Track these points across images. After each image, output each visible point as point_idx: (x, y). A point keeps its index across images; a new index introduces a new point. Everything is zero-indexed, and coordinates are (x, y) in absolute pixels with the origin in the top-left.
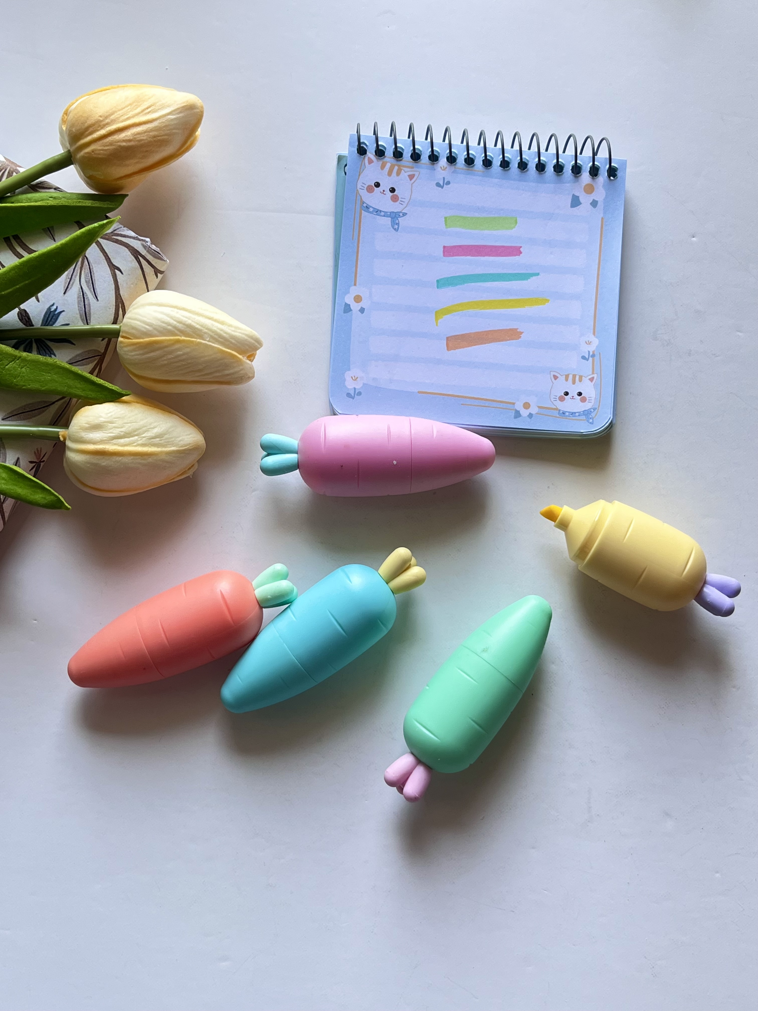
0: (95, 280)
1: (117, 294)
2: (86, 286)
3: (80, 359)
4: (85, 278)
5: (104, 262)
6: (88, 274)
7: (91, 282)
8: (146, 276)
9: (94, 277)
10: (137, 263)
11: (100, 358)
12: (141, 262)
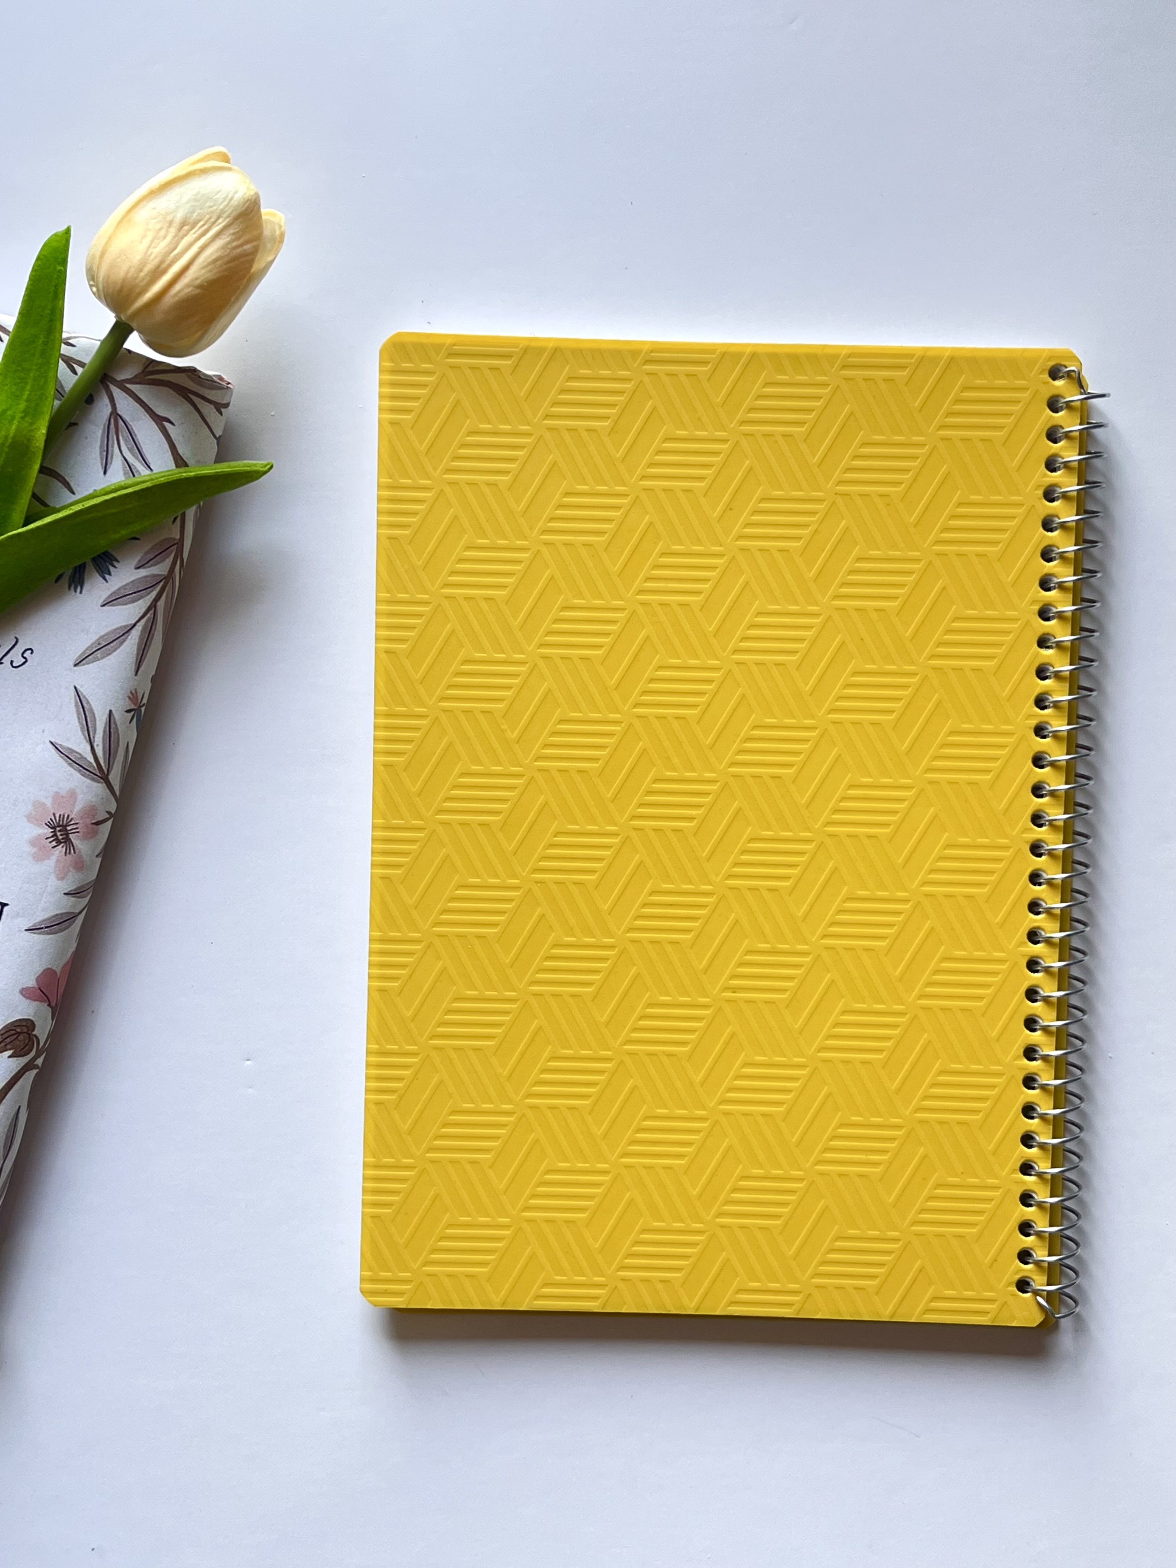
0: (139, 442)
1: (175, 453)
2: (131, 456)
3: (152, 557)
4: (126, 445)
5: (145, 415)
6: (129, 438)
7: (135, 448)
8: (206, 418)
9: (138, 440)
10: (189, 405)
11: (177, 548)
12: (193, 402)
